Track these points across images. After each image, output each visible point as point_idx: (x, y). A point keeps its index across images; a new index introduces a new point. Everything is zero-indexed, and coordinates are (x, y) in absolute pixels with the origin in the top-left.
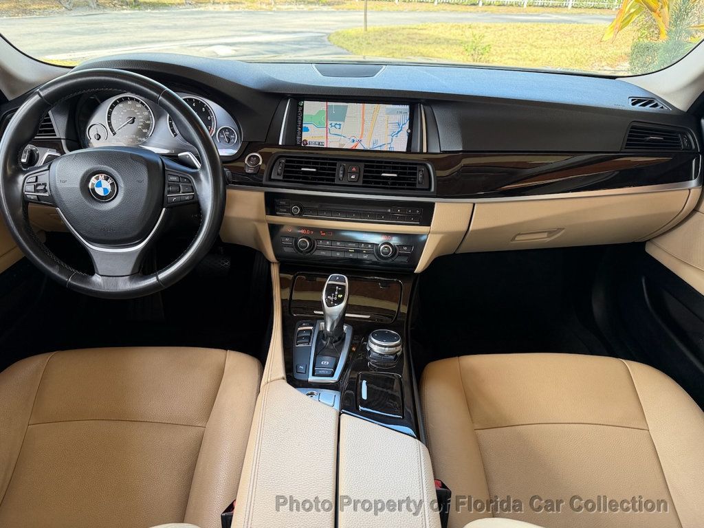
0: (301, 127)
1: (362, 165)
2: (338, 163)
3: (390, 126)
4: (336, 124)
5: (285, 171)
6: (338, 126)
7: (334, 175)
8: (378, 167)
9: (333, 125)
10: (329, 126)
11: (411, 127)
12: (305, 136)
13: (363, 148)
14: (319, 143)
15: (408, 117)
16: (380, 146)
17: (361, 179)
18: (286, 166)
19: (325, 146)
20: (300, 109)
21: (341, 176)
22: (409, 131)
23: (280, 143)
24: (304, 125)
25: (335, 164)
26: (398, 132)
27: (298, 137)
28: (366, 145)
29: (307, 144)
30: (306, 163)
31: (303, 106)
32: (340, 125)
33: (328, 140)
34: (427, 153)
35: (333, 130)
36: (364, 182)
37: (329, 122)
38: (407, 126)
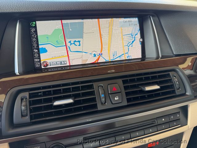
0: (38, 49)
1: (120, 81)
2: (95, 85)
3: (126, 38)
4: (75, 41)
5: (31, 111)
6: (77, 43)
7: (94, 100)
8: (139, 80)
9: (72, 42)
10: (68, 44)
11: (142, 36)
12: (44, 57)
13: (105, 61)
14: (61, 62)
15: (138, 28)
16: (120, 56)
17: (125, 98)
18: (31, 103)
19: (68, 64)
20: (33, 30)
21: (103, 100)
22: (141, 40)
23: (17, 71)
24: (40, 47)
25: (91, 87)
26: (133, 42)
27: (36, 60)
28: (106, 57)
29: (47, 65)
30: (55, 92)
31: (35, 27)
32: (79, 41)
33: (70, 58)
34: (163, 57)
35: (73, 48)
36: (128, 100)
37: (68, 41)
38: (139, 36)
